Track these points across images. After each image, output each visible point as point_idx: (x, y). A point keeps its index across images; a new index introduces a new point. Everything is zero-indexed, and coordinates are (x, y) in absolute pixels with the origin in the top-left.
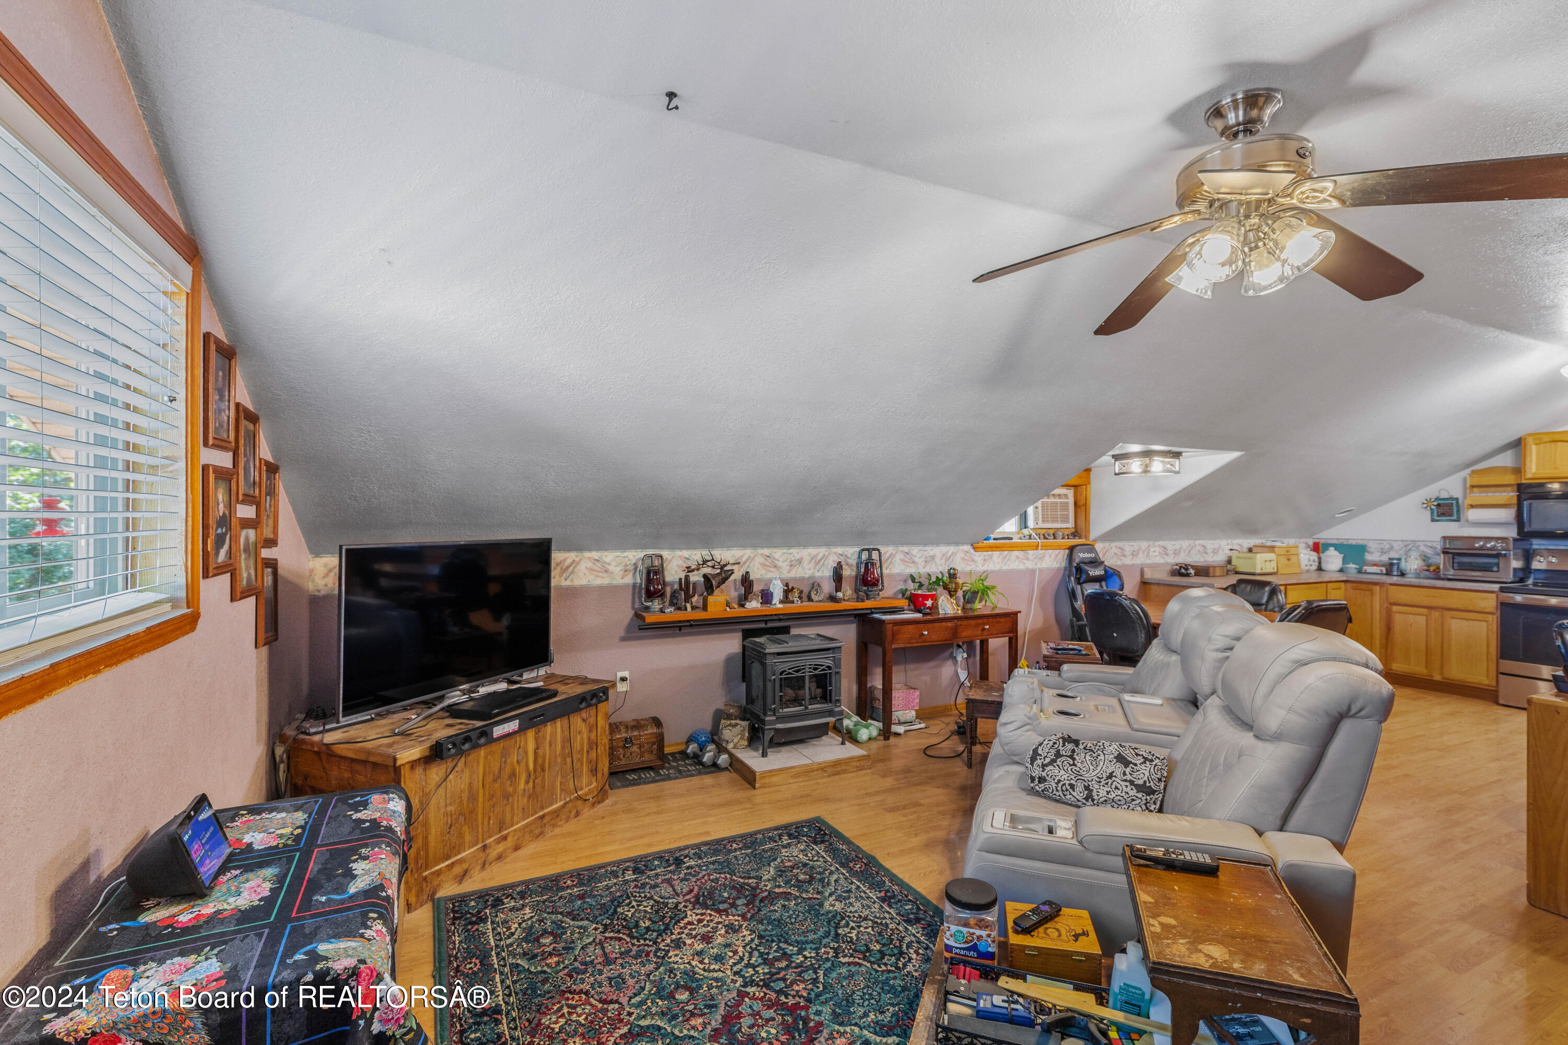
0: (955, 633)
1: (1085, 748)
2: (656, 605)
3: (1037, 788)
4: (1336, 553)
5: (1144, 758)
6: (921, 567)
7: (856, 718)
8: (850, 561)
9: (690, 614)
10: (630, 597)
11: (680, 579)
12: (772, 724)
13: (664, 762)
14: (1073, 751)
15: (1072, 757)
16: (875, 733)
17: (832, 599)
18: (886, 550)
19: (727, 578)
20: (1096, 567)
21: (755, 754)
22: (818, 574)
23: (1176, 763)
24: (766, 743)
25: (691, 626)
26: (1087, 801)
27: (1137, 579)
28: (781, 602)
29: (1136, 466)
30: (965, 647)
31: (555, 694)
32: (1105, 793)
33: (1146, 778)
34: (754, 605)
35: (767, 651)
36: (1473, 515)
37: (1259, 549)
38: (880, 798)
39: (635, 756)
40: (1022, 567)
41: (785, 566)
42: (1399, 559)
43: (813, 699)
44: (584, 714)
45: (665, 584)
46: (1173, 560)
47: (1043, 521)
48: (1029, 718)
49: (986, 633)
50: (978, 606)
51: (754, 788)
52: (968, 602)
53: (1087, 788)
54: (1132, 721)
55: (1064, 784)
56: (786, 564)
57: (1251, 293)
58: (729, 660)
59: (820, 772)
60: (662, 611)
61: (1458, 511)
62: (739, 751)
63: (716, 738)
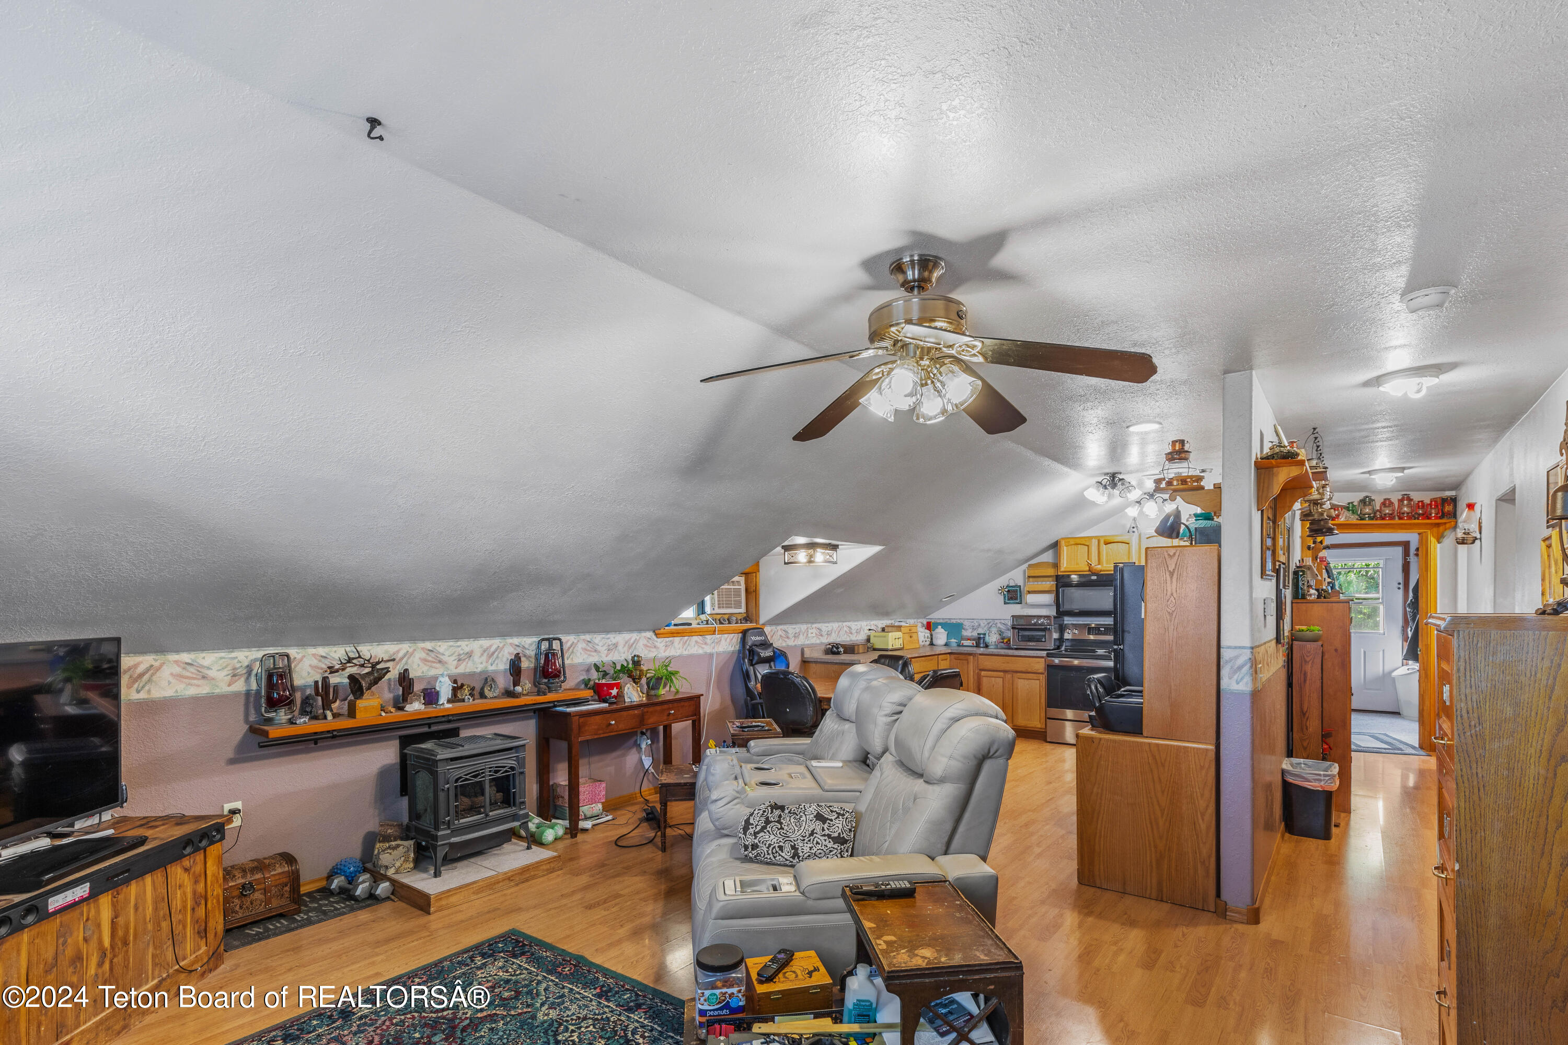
0: (642, 720)
1: (789, 812)
2: (282, 715)
3: (750, 855)
4: (942, 630)
5: (837, 813)
6: (604, 656)
7: (537, 820)
8: (528, 652)
9: (330, 723)
10: (241, 709)
11: (316, 683)
12: (446, 837)
13: (300, 905)
14: (780, 816)
15: (779, 822)
16: (560, 832)
17: (509, 694)
18: (568, 639)
19: (380, 678)
20: (766, 649)
21: (424, 875)
22: (491, 668)
23: (861, 814)
24: (439, 861)
25: (334, 737)
26: (794, 859)
27: (799, 658)
28: (449, 701)
29: (802, 556)
30: (648, 734)
31: (142, 841)
32: (808, 849)
33: (840, 831)
34: (416, 707)
35: (439, 757)
36: (1030, 599)
37: (890, 629)
38: (578, 896)
39: (258, 902)
40: (701, 652)
41: (451, 662)
42: (985, 634)
43: (494, 805)
44: (186, 862)
45: (293, 689)
46: (825, 640)
47: (719, 607)
48: (737, 792)
49: (671, 717)
50: (663, 692)
51: (429, 914)
52: (653, 689)
53: (793, 847)
54: (822, 784)
55: (775, 847)
56: (453, 658)
57: (921, 420)
58: (383, 774)
59: (507, 882)
60: (291, 722)
61: (1021, 596)
62: (403, 875)
63: (369, 865)
